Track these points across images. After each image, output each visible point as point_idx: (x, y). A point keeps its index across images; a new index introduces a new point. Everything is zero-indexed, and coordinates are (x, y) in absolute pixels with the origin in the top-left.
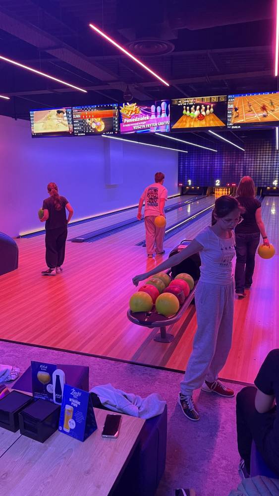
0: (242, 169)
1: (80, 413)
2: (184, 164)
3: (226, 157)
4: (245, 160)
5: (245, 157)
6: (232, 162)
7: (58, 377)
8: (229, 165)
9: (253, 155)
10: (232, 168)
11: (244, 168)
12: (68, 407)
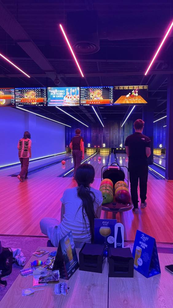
0: (102, 138)
2: (69, 134)
3: (94, 131)
4: (104, 132)
5: (104, 131)
6: (96, 134)
8: (95, 135)
9: (108, 129)
10: (97, 137)
11: (104, 137)
12: (138, 249)
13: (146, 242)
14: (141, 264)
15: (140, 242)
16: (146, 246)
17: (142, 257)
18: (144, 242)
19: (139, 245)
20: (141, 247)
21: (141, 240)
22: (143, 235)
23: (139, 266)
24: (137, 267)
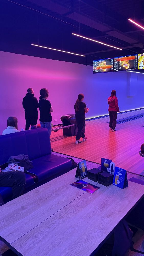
1: (122, 178)
7: (112, 165)
12: (117, 175)
13: (121, 172)
14: (119, 183)
15: (118, 173)
16: (122, 174)
17: (119, 180)
18: (120, 172)
19: (118, 174)
20: (119, 175)
21: (119, 171)
22: (119, 169)
23: (118, 184)
24: (116, 184)
